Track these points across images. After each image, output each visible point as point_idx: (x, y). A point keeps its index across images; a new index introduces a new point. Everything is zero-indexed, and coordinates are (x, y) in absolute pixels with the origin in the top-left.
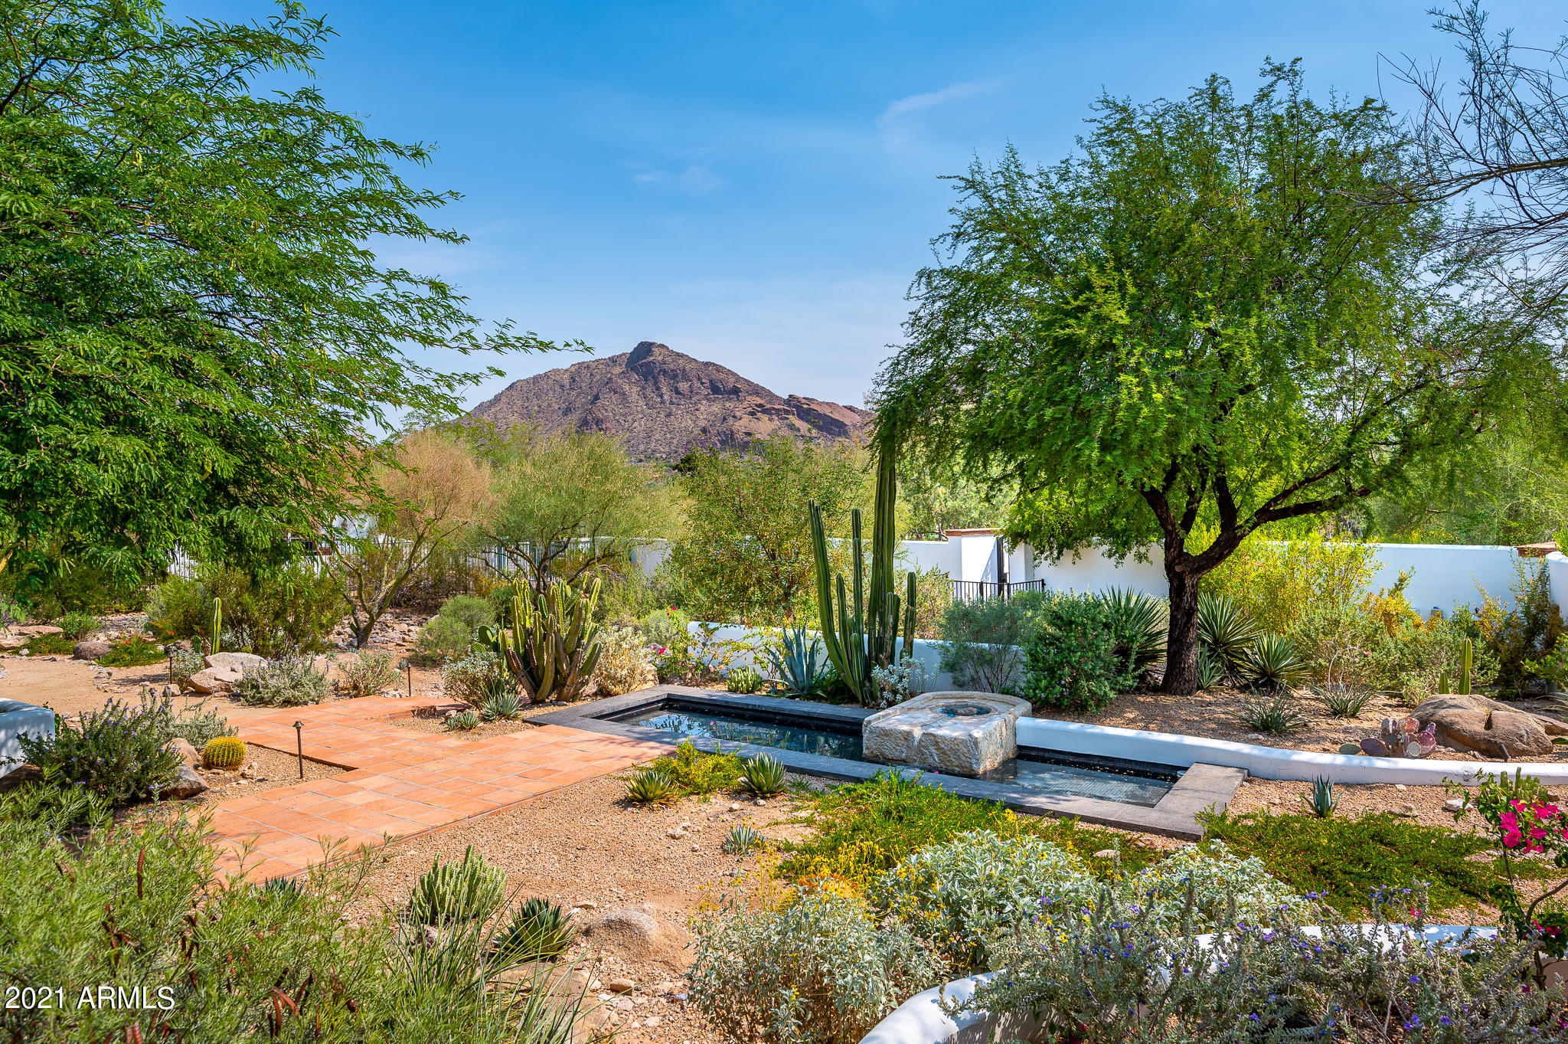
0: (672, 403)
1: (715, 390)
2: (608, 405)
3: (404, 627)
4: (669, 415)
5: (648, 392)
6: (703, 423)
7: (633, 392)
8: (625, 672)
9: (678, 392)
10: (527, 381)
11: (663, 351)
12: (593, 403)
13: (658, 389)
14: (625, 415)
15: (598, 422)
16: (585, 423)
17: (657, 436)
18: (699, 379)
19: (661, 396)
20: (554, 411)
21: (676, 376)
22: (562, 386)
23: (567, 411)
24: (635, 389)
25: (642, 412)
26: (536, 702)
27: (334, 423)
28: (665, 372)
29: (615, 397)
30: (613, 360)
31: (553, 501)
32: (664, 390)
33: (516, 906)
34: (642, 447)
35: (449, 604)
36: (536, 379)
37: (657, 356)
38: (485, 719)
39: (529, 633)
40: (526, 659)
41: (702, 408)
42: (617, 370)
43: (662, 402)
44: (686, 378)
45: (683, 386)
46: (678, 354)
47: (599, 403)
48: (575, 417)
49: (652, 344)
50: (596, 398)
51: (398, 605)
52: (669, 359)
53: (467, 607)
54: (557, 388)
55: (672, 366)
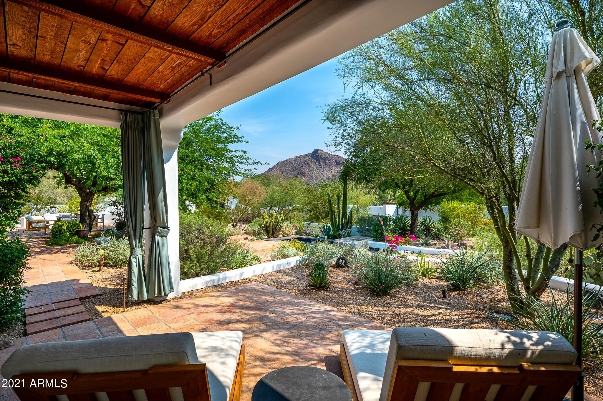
0: (324, 167)
1: (337, 163)
2: (305, 168)
3: (244, 226)
4: (323, 171)
5: (317, 164)
6: (333, 173)
7: (312, 164)
8: (288, 232)
9: (326, 164)
10: (282, 162)
11: (321, 152)
12: (301, 168)
13: (320, 163)
14: (310, 171)
15: (302, 174)
16: (298, 174)
17: (320, 178)
18: (332, 160)
19: (321, 165)
20: (289, 171)
21: (325, 159)
22: (292, 163)
23: (293, 170)
24: (313, 164)
25: (315, 170)
26: (268, 238)
27: (225, 178)
28: (322, 158)
29: (307, 166)
30: (307, 155)
31: (280, 195)
32: (322, 164)
33: (253, 255)
34: (315, 181)
35: (254, 220)
36: (284, 161)
37: (320, 153)
38: (257, 240)
39: (267, 223)
40: (266, 228)
41: (333, 169)
42: (308, 158)
43: (321, 167)
44: (328, 160)
45: (328, 162)
46: (326, 153)
47: (302, 168)
48: (296, 172)
49: (318, 150)
50: (302, 166)
51: (244, 222)
52: (323, 154)
53: (259, 221)
54: (290, 164)
55: (324, 156)
